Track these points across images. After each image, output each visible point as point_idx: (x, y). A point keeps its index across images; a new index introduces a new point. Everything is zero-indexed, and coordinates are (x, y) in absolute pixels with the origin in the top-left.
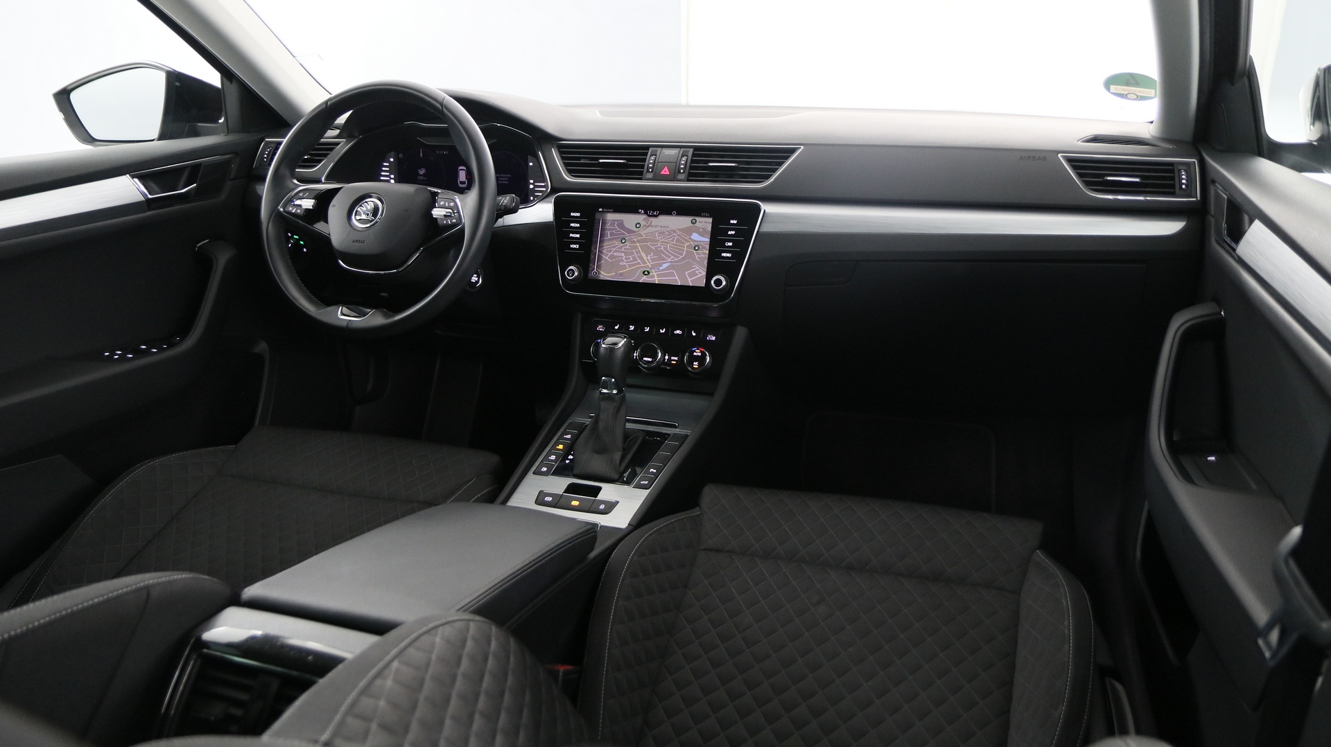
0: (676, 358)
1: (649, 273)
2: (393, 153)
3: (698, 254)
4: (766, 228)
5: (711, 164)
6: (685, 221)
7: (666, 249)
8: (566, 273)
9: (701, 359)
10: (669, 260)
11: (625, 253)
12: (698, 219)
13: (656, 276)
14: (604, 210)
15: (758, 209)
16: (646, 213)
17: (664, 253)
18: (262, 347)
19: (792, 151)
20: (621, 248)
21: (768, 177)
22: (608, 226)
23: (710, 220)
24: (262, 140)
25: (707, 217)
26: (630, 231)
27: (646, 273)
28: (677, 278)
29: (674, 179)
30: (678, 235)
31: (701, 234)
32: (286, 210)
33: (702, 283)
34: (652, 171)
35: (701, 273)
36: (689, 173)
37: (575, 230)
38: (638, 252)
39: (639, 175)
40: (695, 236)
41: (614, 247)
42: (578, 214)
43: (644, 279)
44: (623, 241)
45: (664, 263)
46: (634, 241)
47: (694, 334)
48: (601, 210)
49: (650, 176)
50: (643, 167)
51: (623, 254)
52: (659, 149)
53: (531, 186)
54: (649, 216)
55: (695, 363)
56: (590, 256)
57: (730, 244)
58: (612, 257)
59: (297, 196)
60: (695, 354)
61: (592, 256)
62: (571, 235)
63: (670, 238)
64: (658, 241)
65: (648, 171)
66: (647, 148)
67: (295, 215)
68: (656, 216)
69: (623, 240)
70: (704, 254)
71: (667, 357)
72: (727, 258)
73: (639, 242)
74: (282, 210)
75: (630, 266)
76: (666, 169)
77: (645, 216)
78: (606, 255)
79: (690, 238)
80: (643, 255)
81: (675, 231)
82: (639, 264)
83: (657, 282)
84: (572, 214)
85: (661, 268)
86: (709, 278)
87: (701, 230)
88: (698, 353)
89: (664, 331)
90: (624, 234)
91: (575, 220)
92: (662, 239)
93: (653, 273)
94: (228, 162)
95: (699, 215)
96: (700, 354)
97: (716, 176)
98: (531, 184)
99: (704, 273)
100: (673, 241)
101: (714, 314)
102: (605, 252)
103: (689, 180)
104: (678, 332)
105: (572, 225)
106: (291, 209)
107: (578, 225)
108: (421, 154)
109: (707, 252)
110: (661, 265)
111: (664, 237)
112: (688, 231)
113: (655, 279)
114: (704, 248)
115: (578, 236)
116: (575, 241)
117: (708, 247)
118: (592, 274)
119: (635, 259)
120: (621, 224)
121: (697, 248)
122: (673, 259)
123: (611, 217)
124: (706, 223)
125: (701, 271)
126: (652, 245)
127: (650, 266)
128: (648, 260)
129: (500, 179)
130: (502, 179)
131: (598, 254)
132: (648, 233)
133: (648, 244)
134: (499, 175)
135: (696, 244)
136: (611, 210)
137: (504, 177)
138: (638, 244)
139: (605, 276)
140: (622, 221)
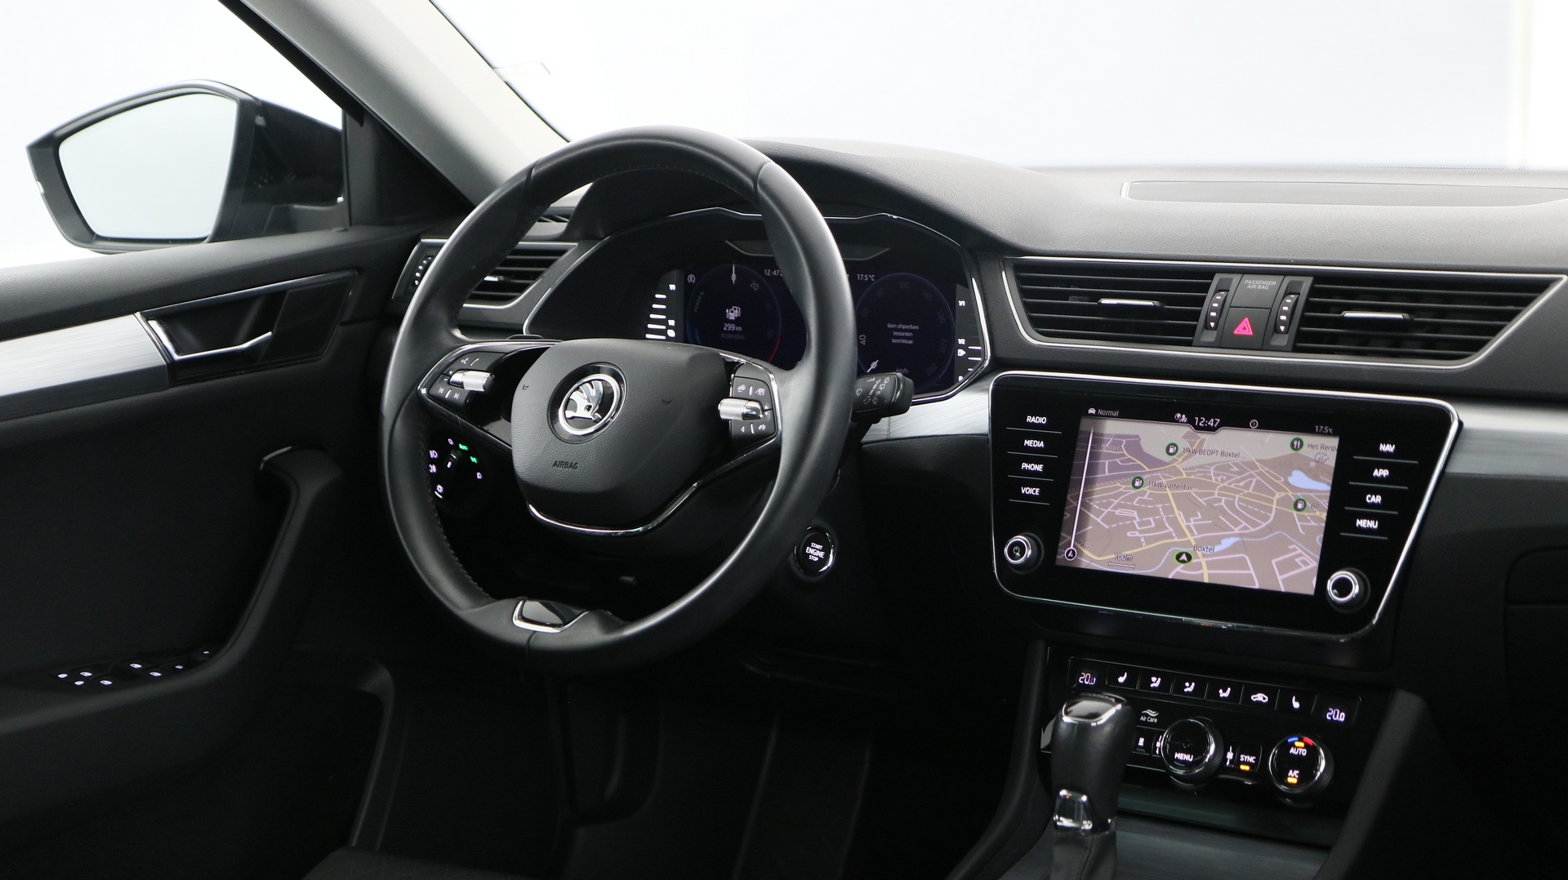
0: (1251, 759)
1: (1189, 557)
2: (675, 273)
3: (1302, 519)
4: (1461, 466)
5: (1348, 314)
6: (1277, 443)
7: (1230, 504)
8: (1006, 550)
9: (1306, 765)
10: (1237, 530)
11: (1142, 512)
12: (1307, 439)
13: (1204, 565)
14: (1101, 412)
15: (1444, 418)
16: (1191, 422)
17: (1225, 514)
18: (380, 680)
19: (1542, 286)
20: (1131, 498)
21: (1478, 346)
22: (1105, 449)
23: (1334, 442)
24: (416, 240)
25: (1329, 434)
26: (1154, 462)
27: (1184, 558)
28: (1252, 571)
29: (1263, 346)
30: (1261, 474)
31: (1313, 474)
32: (431, 392)
33: (1308, 588)
34: (1216, 328)
35: (1306, 563)
36: (1298, 331)
37: (1033, 456)
38: (1169, 510)
39: (1185, 336)
40: (1299, 479)
41: (1116, 497)
42: (1042, 420)
43: (1178, 572)
44: (1137, 484)
45: (1225, 537)
46: (1161, 485)
47: (1296, 705)
48: (1092, 411)
49: (1210, 337)
50: (1196, 316)
51: (1135, 514)
52: (1236, 278)
53: (961, 353)
54: (1198, 428)
55: (1291, 773)
56: (1062, 515)
57: (1377, 499)
58: (1111, 518)
59: (456, 365)
60: (1292, 751)
61: (1067, 515)
62: (1025, 466)
63: (1242, 479)
64: (1214, 486)
65: (1207, 327)
66: (1209, 273)
67: (449, 404)
68: (1213, 429)
69: (1137, 481)
70: (1315, 519)
71: (1230, 755)
72: (1369, 530)
73: (1172, 486)
74: (424, 391)
75: (1149, 541)
76: (1246, 323)
77: (1188, 429)
78: (1098, 514)
79: (1287, 483)
80: (1180, 516)
81: (1252, 465)
82: (1169, 536)
83: (1206, 580)
84: (1030, 419)
85: (1217, 548)
86: (1323, 574)
87: (1313, 464)
88: (1299, 748)
89: (1226, 694)
90: (1139, 467)
91: (1035, 432)
92: (1223, 481)
93: (1200, 558)
94: (340, 288)
95: (1310, 430)
96: (1304, 752)
97: (1365, 341)
98: (961, 347)
99: (1314, 565)
100: (1247, 486)
101: (1344, 660)
102: (1095, 505)
103: (1296, 349)
104: (1260, 697)
105: (1028, 443)
106: (441, 391)
107: (1042, 444)
108: (734, 277)
109: (1324, 515)
110: (1218, 540)
111: (1229, 478)
112: (1283, 467)
113: (1203, 572)
114: (1316, 506)
115: (1039, 468)
116: (1031, 479)
117: (1325, 504)
118: (1063, 556)
119: (1160, 526)
120: (1134, 445)
121: (1300, 506)
122: (1245, 528)
123: (1114, 427)
124: (1323, 449)
125: (1307, 558)
126: (1202, 496)
127: (1193, 543)
128: (1189, 527)
129: (895, 333)
130: (899, 334)
131: (1080, 510)
132: (1193, 468)
133: (1193, 492)
134: (893, 326)
135: (1300, 495)
136: (1116, 414)
137: (905, 331)
138: (1169, 492)
139: (1093, 561)
140: (1137, 436)
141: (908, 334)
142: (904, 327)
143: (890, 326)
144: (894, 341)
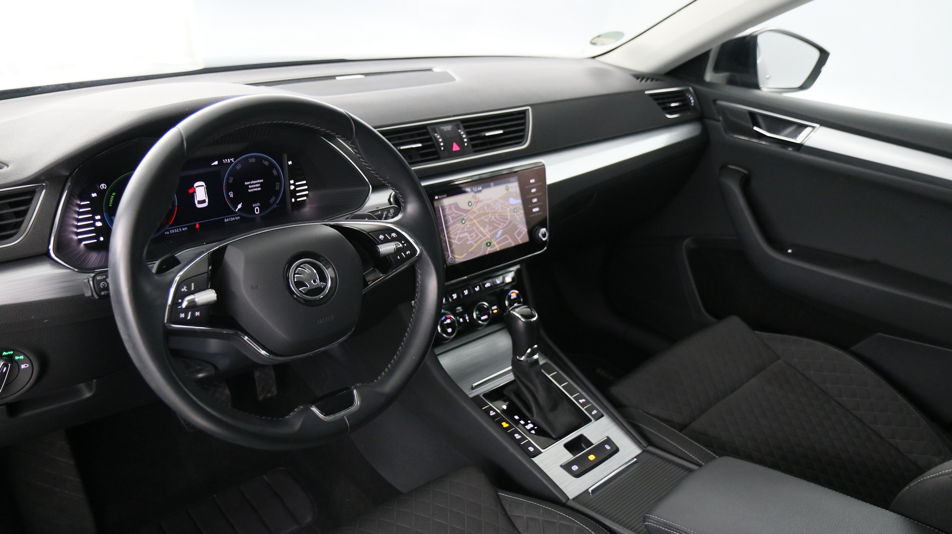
0: (496, 308)
1: (490, 243)
3: (518, 215)
5: (487, 134)
6: (502, 190)
7: (495, 218)
10: (501, 227)
11: (470, 232)
12: (509, 185)
13: (496, 244)
14: (440, 197)
15: (544, 166)
16: (472, 190)
17: (495, 222)
20: (463, 228)
21: (526, 136)
22: (447, 212)
23: (518, 184)
25: (514, 181)
26: (466, 211)
27: (489, 244)
28: (510, 240)
29: (465, 154)
30: (500, 203)
31: (515, 198)
33: (527, 239)
34: (445, 150)
35: (524, 231)
36: (473, 144)
38: (477, 228)
39: (436, 155)
40: (512, 201)
41: (458, 230)
43: (489, 250)
45: (500, 230)
46: (471, 219)
48: (436, 197)
49: (446, 154)
50: (436, 146)
51: (467, 234)
54: (475, 192)
57: (536, 200)
58: (459, 240)
60: (511, 297)
61: (444, 244)
63: (496, 207)
64: (488, 213)
65: (442, 150)
68: (480, 191)
69: (463, 221)
70: (522, 213)
72: (537, 212)
73: (475, 218)
75: (476, 242)
76: (454, 145)
77: (472, 194)
78: (455, 239)
79: (509, 204)
80: (481, 229)
81: (496, 201)
82: (481, 238)
83: (498, 249)
85: (498, 236)
86: (530, 233)
87: (514, 194)
88: (513, 296)
90: (461, 215)
92: (490, 210)
93: (494, 243)
95: (509, 182)
96: (515, 296)
97: (490, 144)
98: (292, 184)
99: (526, 230)
100: (498, 210)
102: (452, 236)
103: (475, 152)
109: (523, 211)
110: (496, 233)
111: (492, 208)
112: (507, 198)
113: (497, 247)
114: (520, 209)
117: (521, 207)
118: (450, 260)
119: (477, 236)
120: (456, 206)
121: (515, 211)
122: (503, 225)
123: (446, 202)
124: (514, 187)
125: (524, 229)
126: (486, 218)
127: (489, 237)
128: (486, 232)
129: (250, 187)
130: (253, 186)
131: (449, 241)
132: (479, 209)
133: (483, 218)
134: (249, 183)
135: (514, 207)
136: (445, 196)
137: (256, 184)
138: (475, 221)
139: (460, 259)
140: (456, 203)
141: (257, 185)
142: (254, 182)
143: (246, 183)
144: (249, 191)
